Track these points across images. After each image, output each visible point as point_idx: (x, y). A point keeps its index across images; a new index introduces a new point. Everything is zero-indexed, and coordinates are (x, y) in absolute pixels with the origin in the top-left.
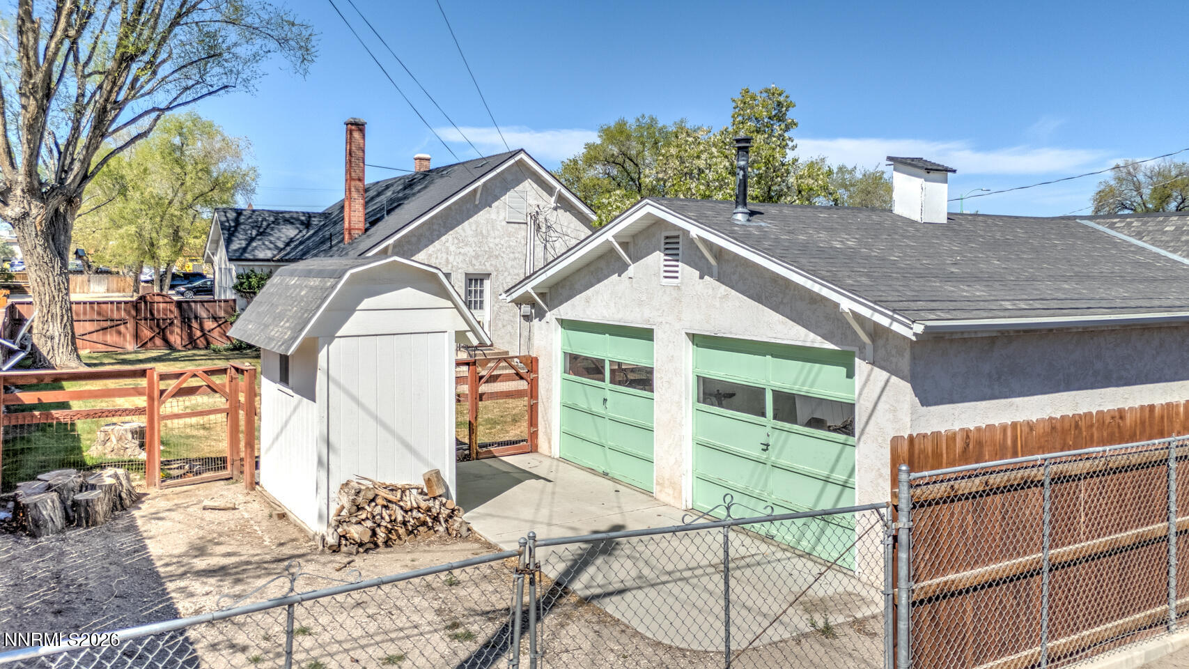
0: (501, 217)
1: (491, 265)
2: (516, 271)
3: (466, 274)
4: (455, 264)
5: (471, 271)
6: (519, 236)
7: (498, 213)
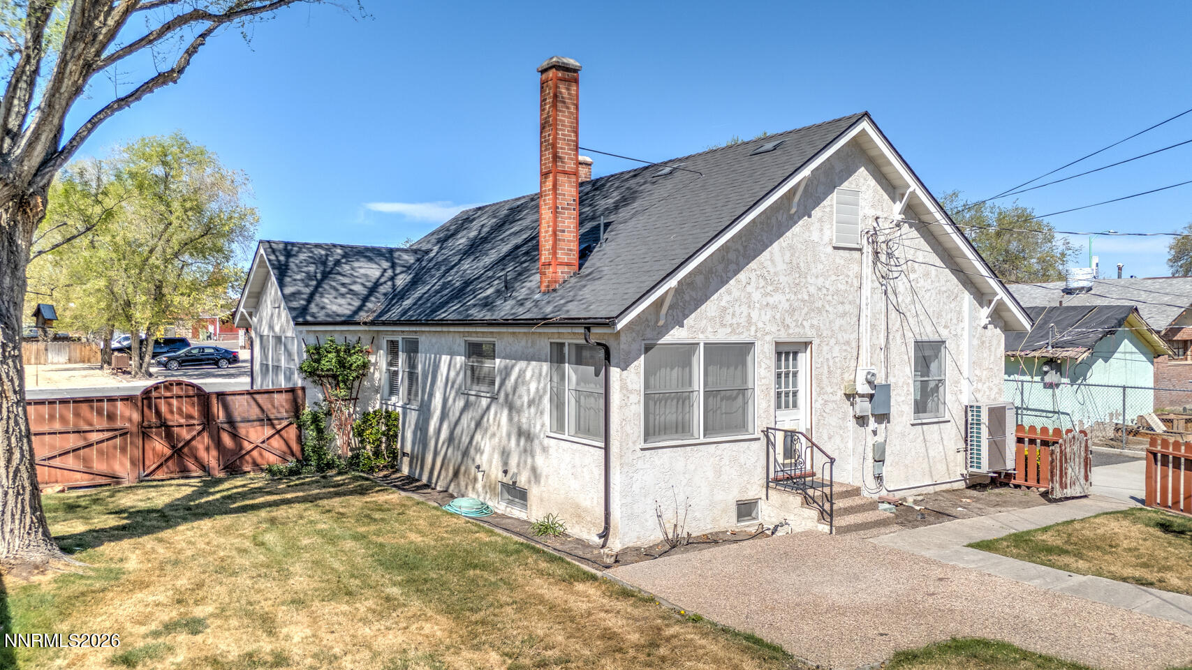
0: (826, 239)
1: (812, 326)
2: (846, 337)
3: (777, 343)
4: (760, 325)
5: (783, 337)
6: (850, 273)
7: (821, 230)
